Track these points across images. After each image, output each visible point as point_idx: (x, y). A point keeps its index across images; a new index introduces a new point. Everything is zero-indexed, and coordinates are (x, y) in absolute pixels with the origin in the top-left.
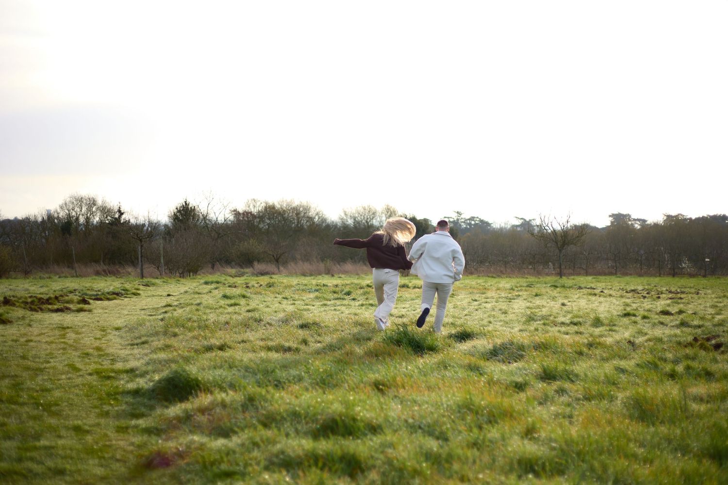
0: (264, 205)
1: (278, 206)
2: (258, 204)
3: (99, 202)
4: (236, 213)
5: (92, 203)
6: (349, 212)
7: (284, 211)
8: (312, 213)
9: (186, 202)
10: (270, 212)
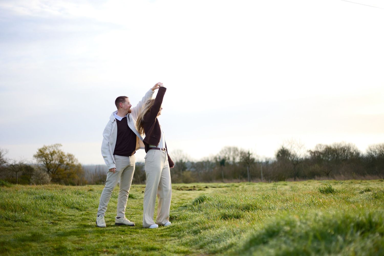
0: (325, 147)
1: (333, 147)
2: (322, 147)
3: (239, 149)
4: (311, 152)
5: (235, 150)
6: (372, 148)
7: (336, 150)
8: (352, 150)
9: (283, 147)
10: (329, 151)
